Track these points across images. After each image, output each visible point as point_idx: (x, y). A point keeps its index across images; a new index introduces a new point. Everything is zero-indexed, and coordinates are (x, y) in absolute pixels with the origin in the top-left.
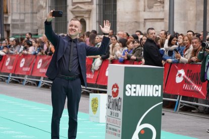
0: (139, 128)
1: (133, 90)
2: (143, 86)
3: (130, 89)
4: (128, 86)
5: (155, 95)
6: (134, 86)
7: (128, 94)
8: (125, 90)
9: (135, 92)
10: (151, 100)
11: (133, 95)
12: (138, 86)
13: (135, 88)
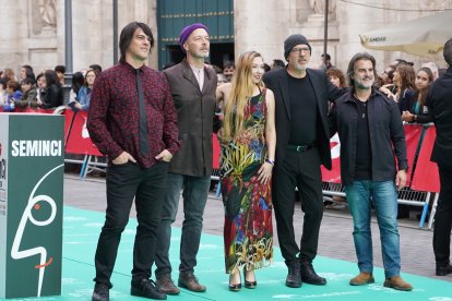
0: (32, 201)
1: (22, 148)
2: (35, 142)
3: (18, 147)
4: (15, 143)
5: (54, 154)
6: (23, 142)
7: (14, 154)
8: (11, 148)
9: (25, 151)
10: (48, 161)
11: (22, 154)
12: (29, 142)
13: (25, 145)
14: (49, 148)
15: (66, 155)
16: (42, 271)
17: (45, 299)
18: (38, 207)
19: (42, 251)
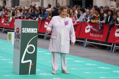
0: (28, 46)
1: (25, 30)
2: (29, 29)
3: (24, 30)
5: (35, 32)
6: (25, 28)
7: (23, 32)
8: (22, 30)
9: (26, 31)
11: (25, 32)
12: (27, 29)
13: (26, 29)
14: (33, 31)
15: (38, 33)
16: (30, 67)
17: (31, 75)
18: (29, 48)
19: (30, 61)
